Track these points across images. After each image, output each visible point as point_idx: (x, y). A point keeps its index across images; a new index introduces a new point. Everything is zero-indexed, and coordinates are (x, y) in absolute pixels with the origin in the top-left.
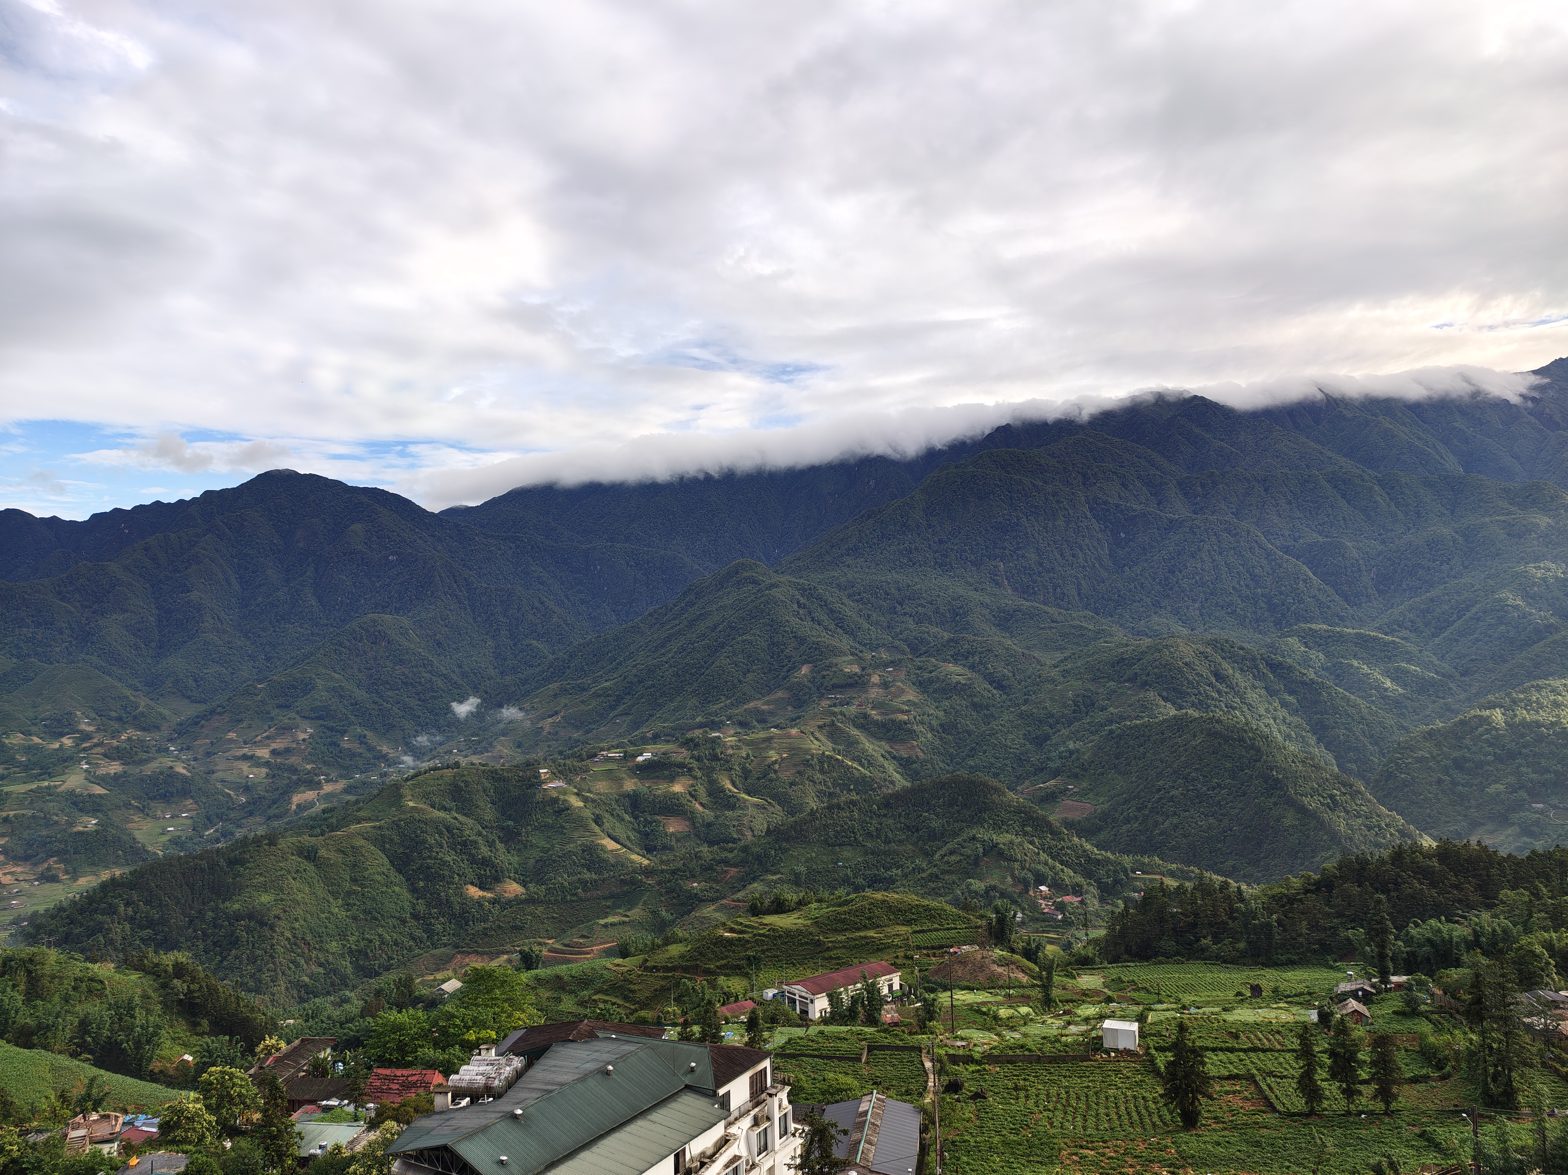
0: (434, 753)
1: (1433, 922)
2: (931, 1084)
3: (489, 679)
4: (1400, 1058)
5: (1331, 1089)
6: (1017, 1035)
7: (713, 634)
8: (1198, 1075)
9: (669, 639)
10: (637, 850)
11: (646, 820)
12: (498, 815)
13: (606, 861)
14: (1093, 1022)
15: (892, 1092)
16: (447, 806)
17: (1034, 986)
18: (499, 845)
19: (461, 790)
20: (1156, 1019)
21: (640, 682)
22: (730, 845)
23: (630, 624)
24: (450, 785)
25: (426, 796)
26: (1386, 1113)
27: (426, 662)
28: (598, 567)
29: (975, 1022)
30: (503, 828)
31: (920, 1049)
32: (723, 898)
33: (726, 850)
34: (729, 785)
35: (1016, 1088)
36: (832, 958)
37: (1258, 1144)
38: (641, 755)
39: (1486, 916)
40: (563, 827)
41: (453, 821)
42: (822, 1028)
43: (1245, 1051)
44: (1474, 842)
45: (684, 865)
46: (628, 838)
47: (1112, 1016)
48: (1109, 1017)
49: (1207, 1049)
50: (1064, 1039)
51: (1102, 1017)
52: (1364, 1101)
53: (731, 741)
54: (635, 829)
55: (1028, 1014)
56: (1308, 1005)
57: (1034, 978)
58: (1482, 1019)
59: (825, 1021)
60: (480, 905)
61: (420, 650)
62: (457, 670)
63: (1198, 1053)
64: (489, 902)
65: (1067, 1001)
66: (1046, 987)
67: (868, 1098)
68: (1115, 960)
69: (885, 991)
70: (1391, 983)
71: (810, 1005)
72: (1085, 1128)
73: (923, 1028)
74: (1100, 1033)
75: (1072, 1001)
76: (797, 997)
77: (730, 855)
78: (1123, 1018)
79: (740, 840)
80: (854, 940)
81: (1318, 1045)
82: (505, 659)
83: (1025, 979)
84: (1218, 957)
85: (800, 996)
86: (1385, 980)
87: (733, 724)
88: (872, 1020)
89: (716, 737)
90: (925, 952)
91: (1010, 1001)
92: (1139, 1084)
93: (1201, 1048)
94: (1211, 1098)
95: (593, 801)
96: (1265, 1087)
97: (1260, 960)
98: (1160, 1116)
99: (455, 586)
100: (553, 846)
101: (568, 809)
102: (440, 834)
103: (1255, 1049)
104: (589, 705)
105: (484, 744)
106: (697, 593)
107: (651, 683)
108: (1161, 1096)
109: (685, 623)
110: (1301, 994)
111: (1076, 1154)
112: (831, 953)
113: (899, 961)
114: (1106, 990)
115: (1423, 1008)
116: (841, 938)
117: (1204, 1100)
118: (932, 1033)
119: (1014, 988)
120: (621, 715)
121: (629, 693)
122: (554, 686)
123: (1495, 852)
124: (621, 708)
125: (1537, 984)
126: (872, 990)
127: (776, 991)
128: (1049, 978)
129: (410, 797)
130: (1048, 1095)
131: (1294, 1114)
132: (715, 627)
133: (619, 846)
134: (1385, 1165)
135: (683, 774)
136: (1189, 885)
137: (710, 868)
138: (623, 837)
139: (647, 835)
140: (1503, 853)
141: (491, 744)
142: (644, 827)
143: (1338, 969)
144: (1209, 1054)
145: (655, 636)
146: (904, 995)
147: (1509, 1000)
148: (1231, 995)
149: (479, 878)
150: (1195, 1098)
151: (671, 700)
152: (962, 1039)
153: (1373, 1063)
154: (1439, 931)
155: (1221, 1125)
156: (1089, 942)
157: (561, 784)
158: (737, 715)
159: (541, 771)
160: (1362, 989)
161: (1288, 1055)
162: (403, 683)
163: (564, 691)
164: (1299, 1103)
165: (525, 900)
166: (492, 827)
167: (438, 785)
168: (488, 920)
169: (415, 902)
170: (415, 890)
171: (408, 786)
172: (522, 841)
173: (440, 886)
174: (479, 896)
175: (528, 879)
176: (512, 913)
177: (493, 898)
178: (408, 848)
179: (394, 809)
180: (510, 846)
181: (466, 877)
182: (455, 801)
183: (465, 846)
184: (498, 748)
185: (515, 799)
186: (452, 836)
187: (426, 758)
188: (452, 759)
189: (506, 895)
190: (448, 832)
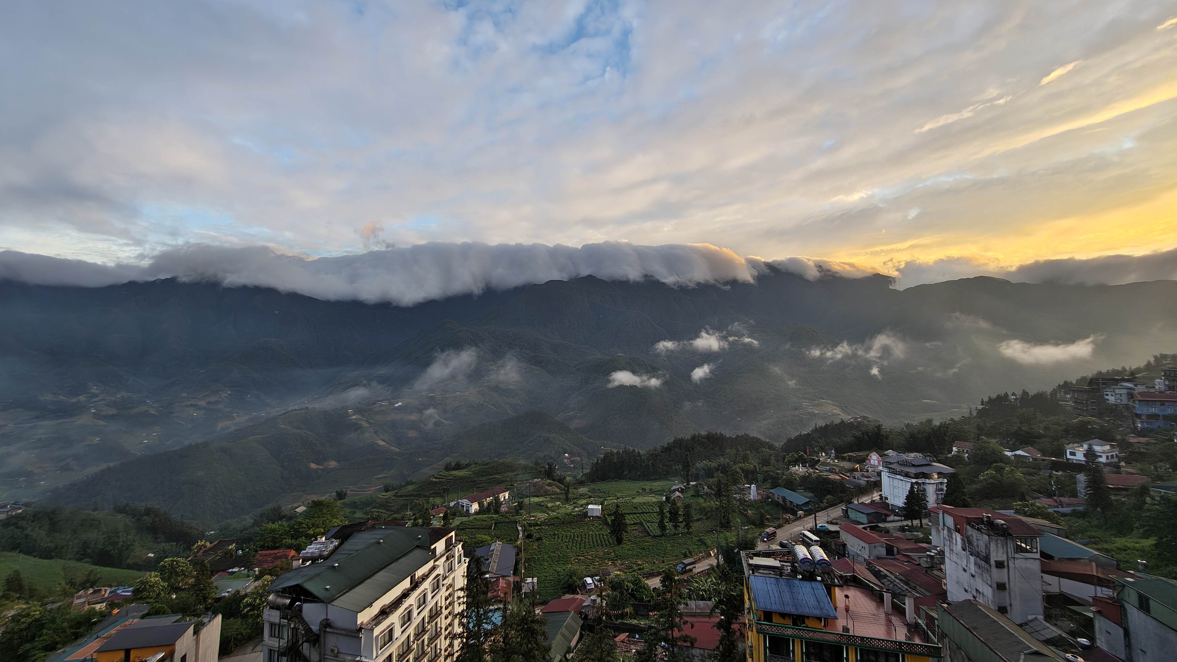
1: (704, 462)
2: (521, 536)
4: (693, 513)
5: (669, 525)
6: (555, 514)
8: (623, 524)
10: (394, 445)
11: (398, 432)
12: (327, 431)
13: (379, 450)
14: (584, 506)
15: (504, 541)
16: (302, 427)
17: (562, 493)
18: (327, 445)
19: (308, 420)
20: (608, 504)
22: (437, 442)
24: (303, 418)
25: (289, 423)
26: (688, 533)
28: (379, 320)
29: (538, 509)
30: (329, 437)
31: (516, 523)
33: (435, 444)
34: (437, 417)
35: (554, 535)
36: (479, 487)
37: (644, 549)
38: (397, 403)
39: (722, 459)
41: (304, 434)
42: (475, 516)
43: (639, 513)
44: (718, 433)
45: (415, 451)
46: (390, 440)
47: (591, 503)
48: (590, 504)
49: (626, 514)
50: (573, 513)
51: (588, 504)
52: (680, 529)
53: (438, 397)
54: (393, 436)
55: (559, 505)
56: (662, 495)
57: (562, 490)
58: (720, 496)
59: (476, 513)
60: (317, 472)
63: (623, 515)
64: (321, 470)
65: (574, 499)
66: (567, 494)
67: (495, 543)
68: (593, 481)
69: (502, 499)
70: (690, 485)
71: (470, 508)
72: (580, 548)
73: (517, 513)
74: (587, 510)
75: (576, 498)
76: (465, 505)
77: (436, 446)
78: (595, 504)
79: (441, 439)
80: (490, 479)
81: (666, 509)
83: (558, 491)
84: (630, 478)
86: (688, 484)
87: (440, 390)
88: (497, 512)
89: (432, 396)
90: (519, 482)
91: (553, 500)
92: (601, 529)
93: (624, 513)
94: (627, 532)
95: (374, 424)
96: (647, 527)
97: (646, 478)
98: (608, 541)
100: (353, 444)
101: (361, 427)
102: (297, 440)
103: (643, 513)
106: (425, 333)
108: (609, 533)
110: (660, 491)
111: (577, 559)
112: (480, 485)
113: (509, 487)
114: (589, 493)
115: (701, 493)
116: (484, 479)
117: (624, 534)
118: (521, 515)
119: (554, 495)
120: (388, 385)
123: (725, 436)
124: (388, 383)
125: (737, 483)
126: (497, 499)
127: (456, 503)
128: (568, 490)
129: (281, 423)
130: (566, 536)
131: (657, 536)
133: (385, 444)
134: (687, 552)
135: (416, 412)
136: (621, 451)
137: (427, 452)
138: (387, 439)
139: (399, 438)
140: (728, 436)
142: (398, 435)
143: (672, 481)
144: (627, 515)
146: (510, 500)
147: (729, 489)
148: (635, 492)
149: (316, 460)
150: (622, 533)
152: (533, 517)
153: (684, 515)
154: (707, 465)
155: (630, 543)
156: (583, 475)
157: (358, 416)
159: (348, 410)
160: (681, 488)
161: (655, 514)
164: (658, 532)
165: (339, 469)
166: (324, 436)
167: (296, 417)
168: (320, 478)
169: (283, 471)
170: (283, 466)
171: (281, 418)
172: (338, 442)
173: (296, 464)
174: (316, 468)
175: (340, 459)
176: (333, 475)
177: (323, 468)
178: (280, 447)
179: (274, 429)
180: (332, 445)
181: (309, 459)
182: (305, 425)
183: (310, 445)
184: (328, 400)
185: (336, 423)
186: (303, 441)
187: (291, 405)
188: (304, 406)
189: (330, 467)
190: (301, 439)
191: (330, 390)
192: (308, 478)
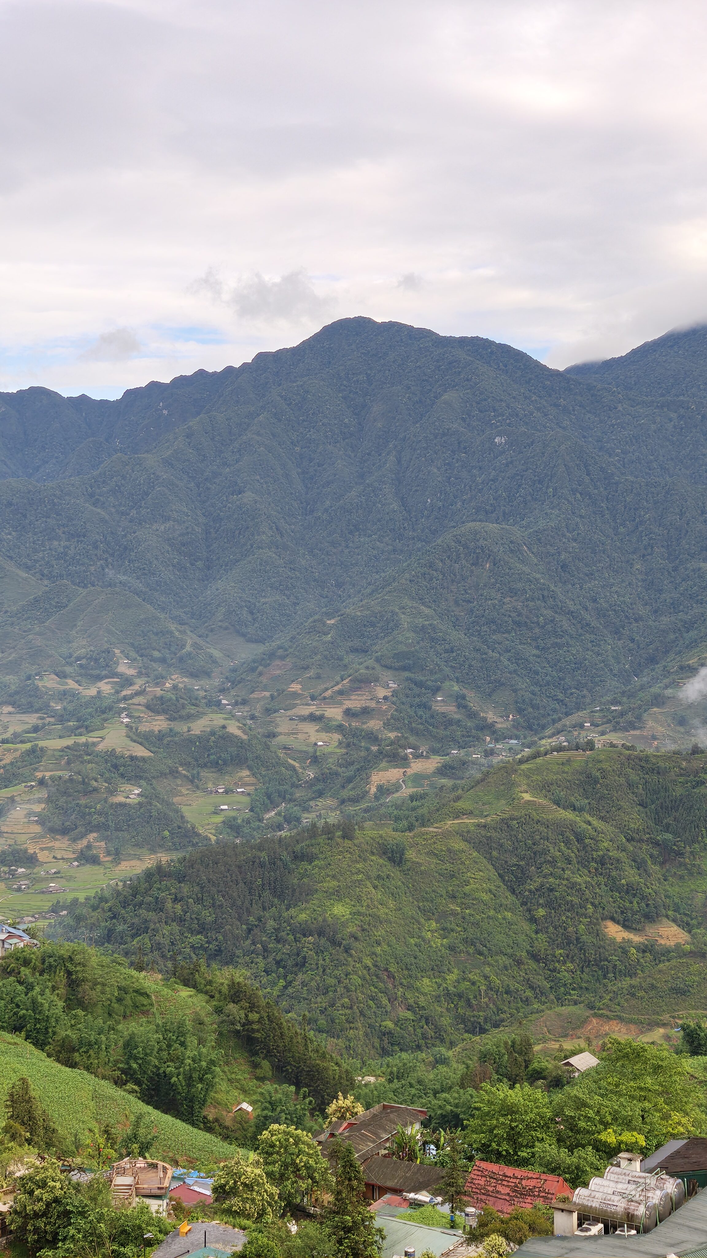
0: (559, 725)
3: (636, 620)
12: (651, 823)
16: (577, 804)
18: (654, 868)
19: (596, 782)
24: (581, 773)
25: (545, 787)
27: (546, 593)
30: (657, 844)
41: (585, 826)
60: (625, 952)
61: (538, 576)
62: (590, 605)
64: (638, 949)
82: (660, 591)
99: (587, 479)
102: (567, 842)
105: (630, 717)
129: (525, 787)
141: (639, 718)
149: (622, 912)
162: (515, 622)
165: (691, 952)
166: (641, 841)
167: (563, 772)
168: (636, 974)
169: (534, 936)
170: (533, 920)
171: (523, 770)
172: (685, 865)
173: (567, 917)
174: (623, 938)
175: (694, 922)
176: (671, 969)
177: (643, 944)
178: (522, 859)
179: (503, 802)
180: (667, 870)
181: (604, 909)
182: (587, 798)
183: (603, 865)
184: (650, 723)
185: (676, 802)
186: (584, 848)
187: (548, 732)
188: (583, 737)
189: (662, 942)
190: (578, 841)
191: (655, 690)
192: (601, 968)
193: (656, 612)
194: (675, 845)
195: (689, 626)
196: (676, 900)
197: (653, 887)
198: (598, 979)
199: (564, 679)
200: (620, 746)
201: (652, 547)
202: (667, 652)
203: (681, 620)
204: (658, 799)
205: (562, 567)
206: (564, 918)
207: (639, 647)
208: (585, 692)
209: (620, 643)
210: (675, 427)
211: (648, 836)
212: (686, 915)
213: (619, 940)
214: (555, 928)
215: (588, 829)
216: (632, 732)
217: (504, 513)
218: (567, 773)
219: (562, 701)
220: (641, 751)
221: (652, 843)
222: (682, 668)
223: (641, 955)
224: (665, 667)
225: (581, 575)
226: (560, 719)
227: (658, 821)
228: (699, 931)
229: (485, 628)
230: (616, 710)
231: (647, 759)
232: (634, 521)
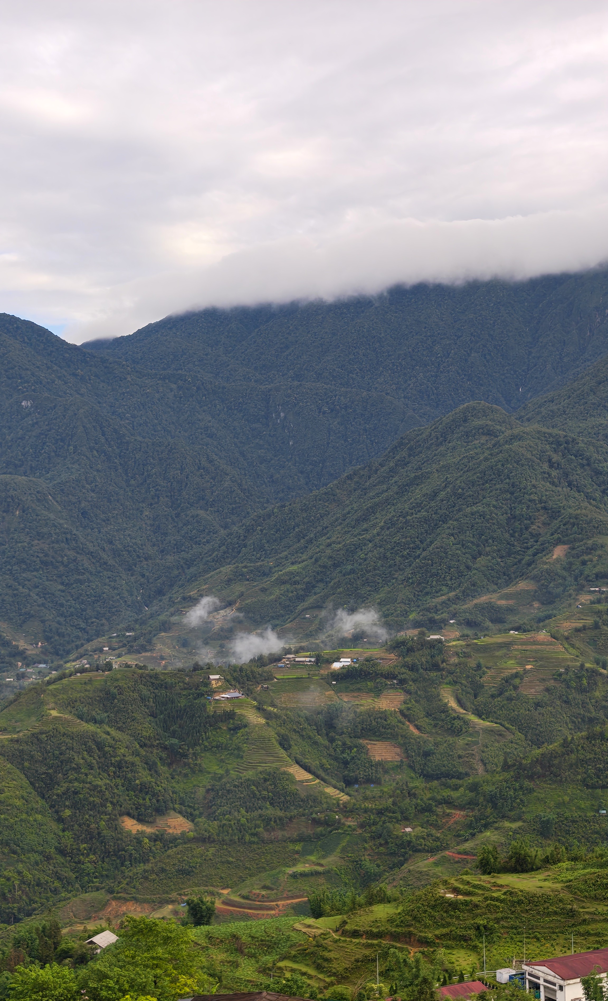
0: (81, 650)
3: (146, 559)
7: (433, 504)
9: (372, 510)
10: (334, 782)
11: (344, 744)
12: (160, 730)
13: (295, 795)
16: (98, 718)
18: (162, 769)
21: (335, 566)
22: (454, 780)
23: (323, 490)
24: (101, 691)
25: (70, 704)
27: (69, 536)
28: (282, 415)
30: (165, 748)
32: (445, 848)
33: (449, 787)
34: (453, 704)
38: (338, 660)
40: (239, 749)
41: (104, 736)
45: (394, 803)
46: (322, 766)
53: (456, 646)
54: (330, 755)
60: (139, 842)
61: (62, 521)
62: (107, 547)
64: (150, 838)
71: (559, 993)
76: (541, 982)
77: (455, 795)
79: (467, 774)
82: (165, 534)
85: (545, 981)
87: (459, 623)
89: (436, 640)
95: (277, 717)
99: (103, 439)
100: (227, 771)
101: (245, 726)
102: (90, 751)
104: (271, 594)
105: (142, 641)
106: (410, 449)
107: (349, 567)
109: (395, 488)
112: (589, 928)
116: (603, 909)
120: (312, 608)
121: (321, 581)
122: (227, 569)
124: (311, 600)
127: (514, 972)
129: (52, 705)
132: (435, 494)
133: (310, 776)
135: (393, 687)
137: (428, 809)
138: (314, 763)
139: (346, 763)
141: (149, 641)
142: (343, 752)
145: (355, 506)
149: (137, 808)
151: (377, 591)
157: (237, 694)
158: (465, 612)
159: (212, 677)
162: (42, 562)
163: (238, 577)
165: (194, 838)
166: (152, 746)
167: (86, 690)
168: (148, 860)
169: (61, 834)
170: (60, 820)
171: (51, 690)
172: (189, 764)
173: (90, 815)
174: (138, 830)
175: (197, 812)
176: (178, 854)
177: (155, 834)
178: (50, 768)
179: (34, 719)
180: (174, 770)
181: (121, 806)
182: (106, 712)
183: (120, 768)
184: (159, 646)
185: (180, 712)
186: (104, 755)
187: (72, 657)
188: (103, 660)
189: (171, 831)
190: (99, 749)
191: (162, 617)
192: (119, 857)
193: (162, 551)
194: (180, 748)
195: (189, 563)
196: (182, 795)
197: (163, 785)
198: (117, 867)
199: (85, 610)
200: (134, 666)
201: (158, 497)
202: (171, 586)
203: (183, 559)
204: (166, 710)
205: (82, 514)
206: (87, 817)
207: (148, 582)
208: (104, 621)
209: (133, 579)
210: (175, 396)
211: (157, 742)
212: (190, 807)
213: (134, 832)
214: (80, 825)
215: (107, 739)
216: (143, 654)
217: (31, 467)
218: (89, 691)
219: (84, 629)
220: (151, 670)
221: (161, 747)
222: (184, 598)
223: (153, 844)
224: (170, 598)
225: (98, 521)
226: (82, 645)
227: (166, 729)
228: (200, 820)
229: (16, 567)
230: (130, 636)
231: (156, 676)
232: (143, 474)
